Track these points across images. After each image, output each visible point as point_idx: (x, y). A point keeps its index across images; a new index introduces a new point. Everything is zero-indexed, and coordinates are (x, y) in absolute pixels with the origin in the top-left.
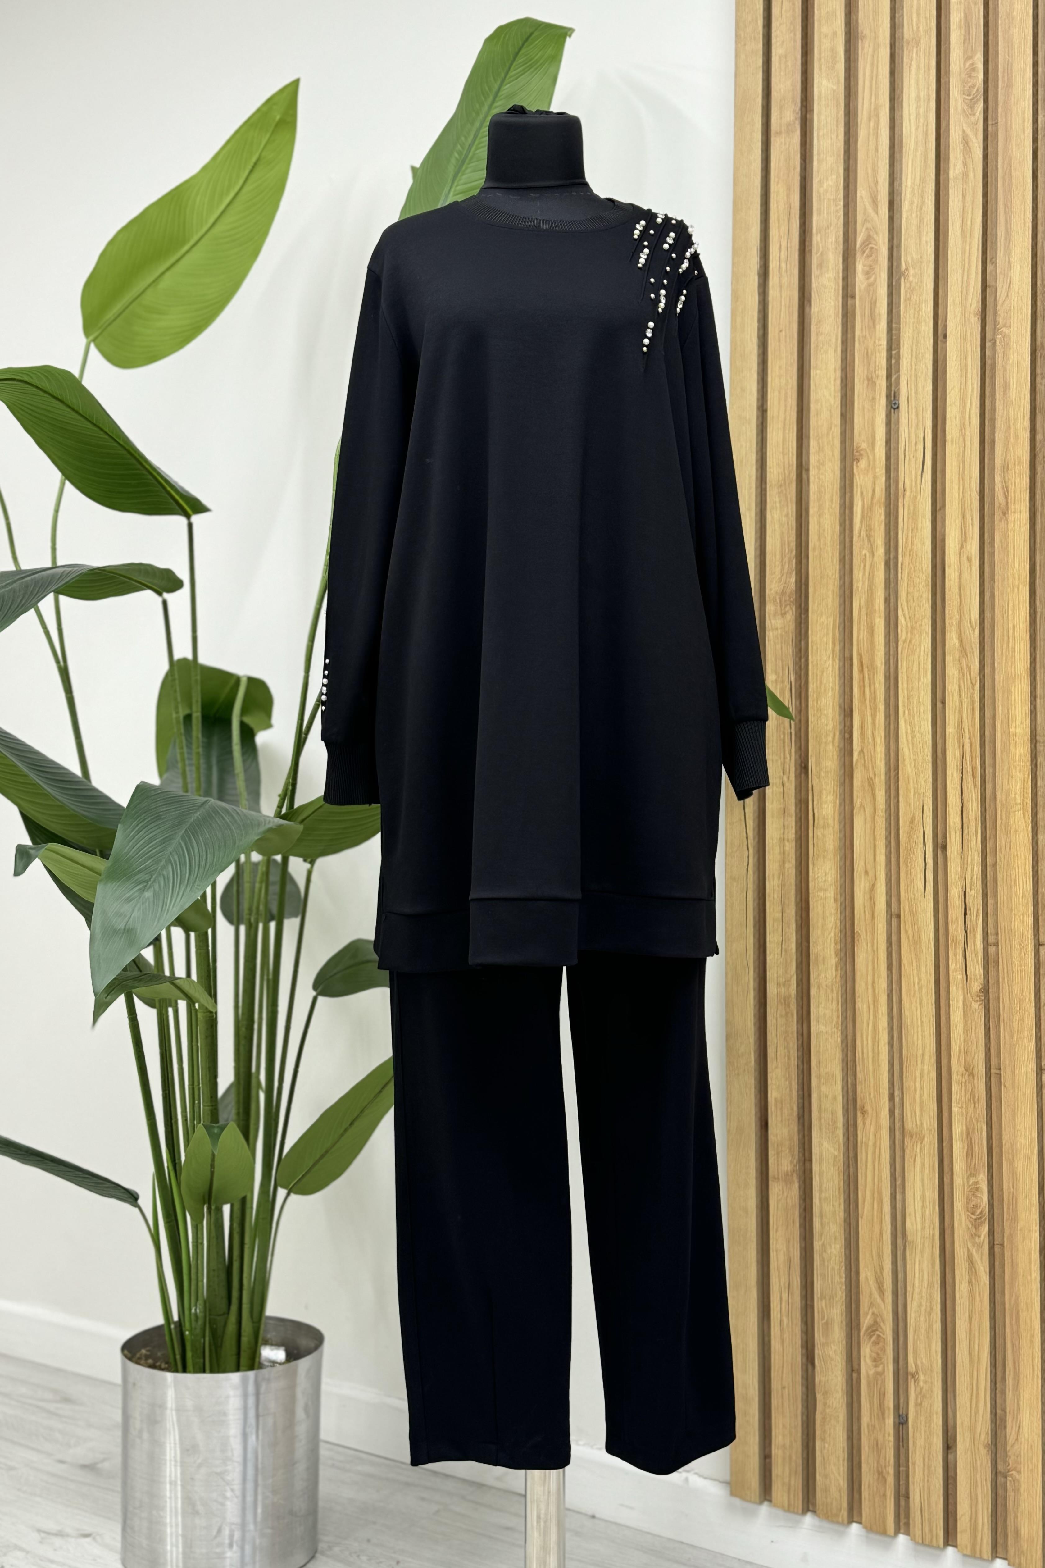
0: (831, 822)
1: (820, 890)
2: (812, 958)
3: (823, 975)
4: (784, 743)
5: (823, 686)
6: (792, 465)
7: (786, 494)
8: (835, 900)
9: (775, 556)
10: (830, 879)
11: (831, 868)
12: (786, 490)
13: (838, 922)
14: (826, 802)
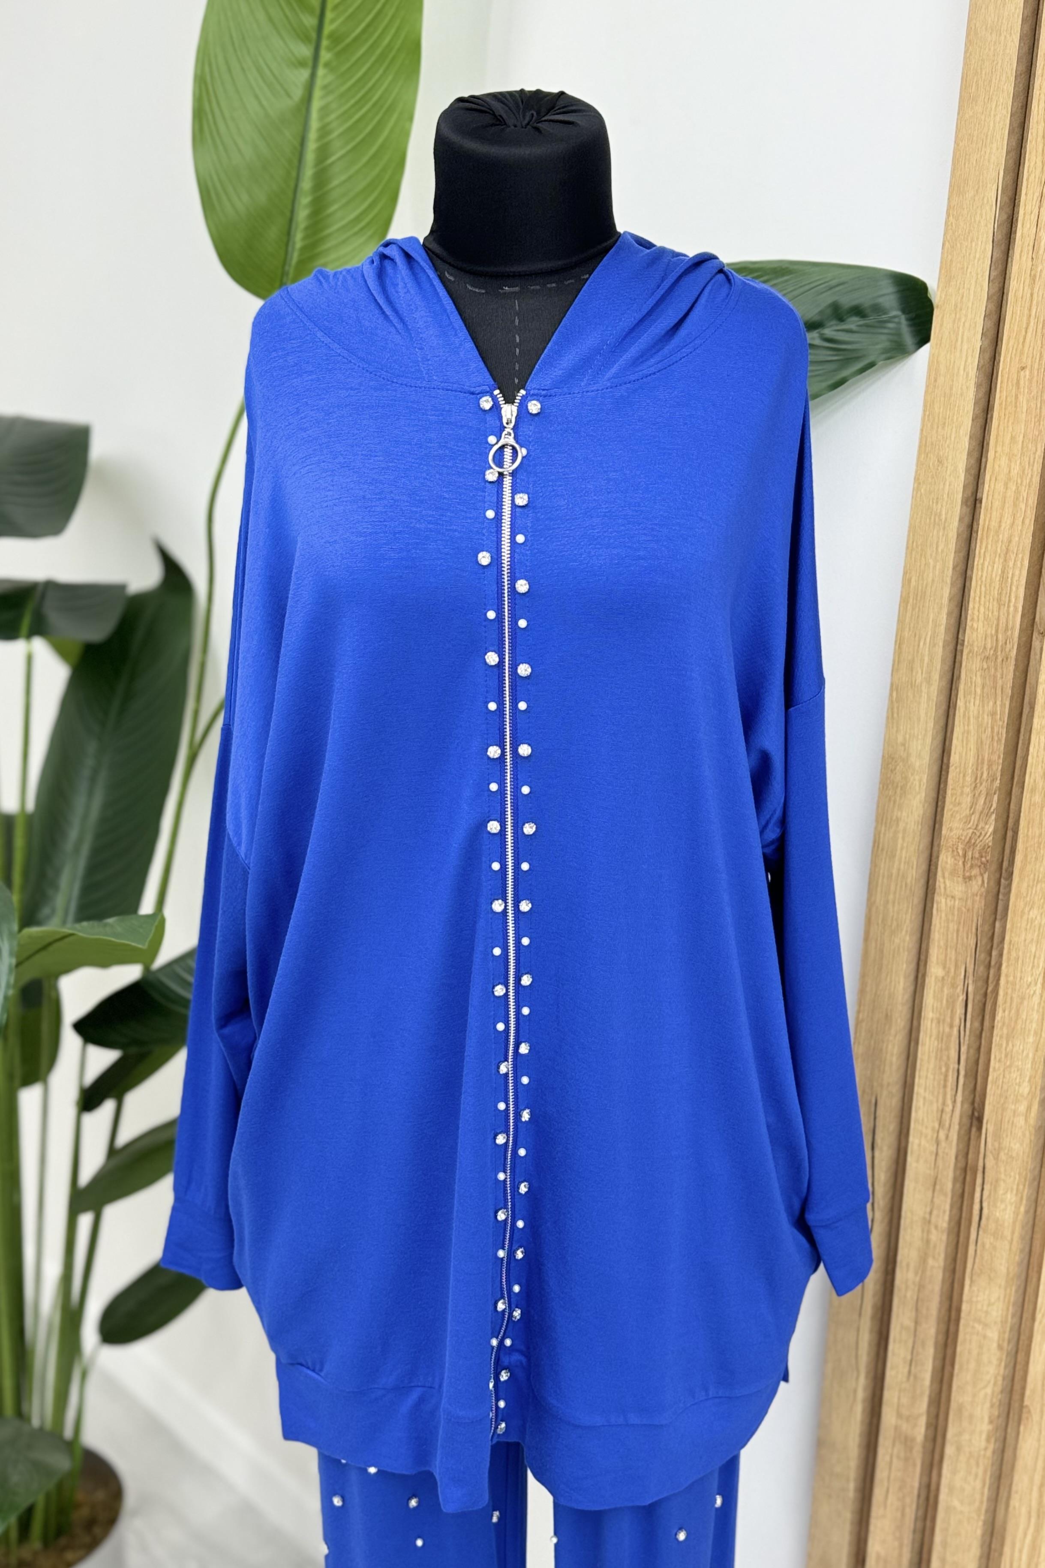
0: (1007, 1233)
1: (979, 1321)
2: (953, 1405)
3: (966, 1437)
4: (945, 1080)
5: (1020, 1022)
6: (1012, 628)
7: (995, 677)
8: (1000, 1347)
9: (964, 776)
10: (994, 1314)
11: (999, 1298)
12: (996, 669)
13: (1000, 1378)
14: (1002, 1201)
